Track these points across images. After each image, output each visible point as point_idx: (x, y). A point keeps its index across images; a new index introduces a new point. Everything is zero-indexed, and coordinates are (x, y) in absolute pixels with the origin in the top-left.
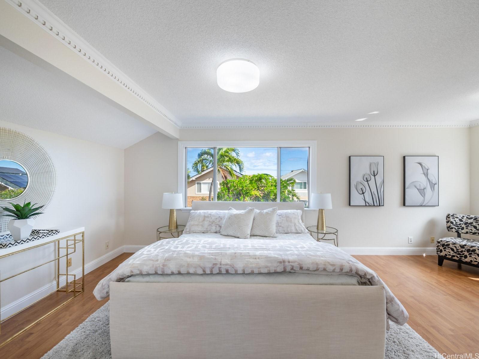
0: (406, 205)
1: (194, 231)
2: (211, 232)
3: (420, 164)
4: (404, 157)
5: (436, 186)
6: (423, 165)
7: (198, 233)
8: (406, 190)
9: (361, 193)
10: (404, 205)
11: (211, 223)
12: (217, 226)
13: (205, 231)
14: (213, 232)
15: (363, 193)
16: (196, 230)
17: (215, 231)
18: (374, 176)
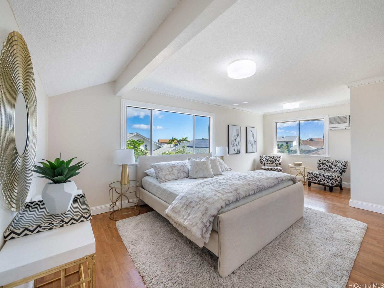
0: (248, 152)
1: (169, 180)
2: (181, 178)
3: (251, 131)
4: (247, 128)
5: (256, 142)
6: (252, 132)
7: (172, 180)
8: (248, 144)
9: (233, 146)
10: (247, 152)
11: (179, 171)
12: (184, 173)
13: (177, 178)
14: (182, 177)
15: (234, 146)
16: (170, 178)
17: (184, 177)
18: (238, 137)
